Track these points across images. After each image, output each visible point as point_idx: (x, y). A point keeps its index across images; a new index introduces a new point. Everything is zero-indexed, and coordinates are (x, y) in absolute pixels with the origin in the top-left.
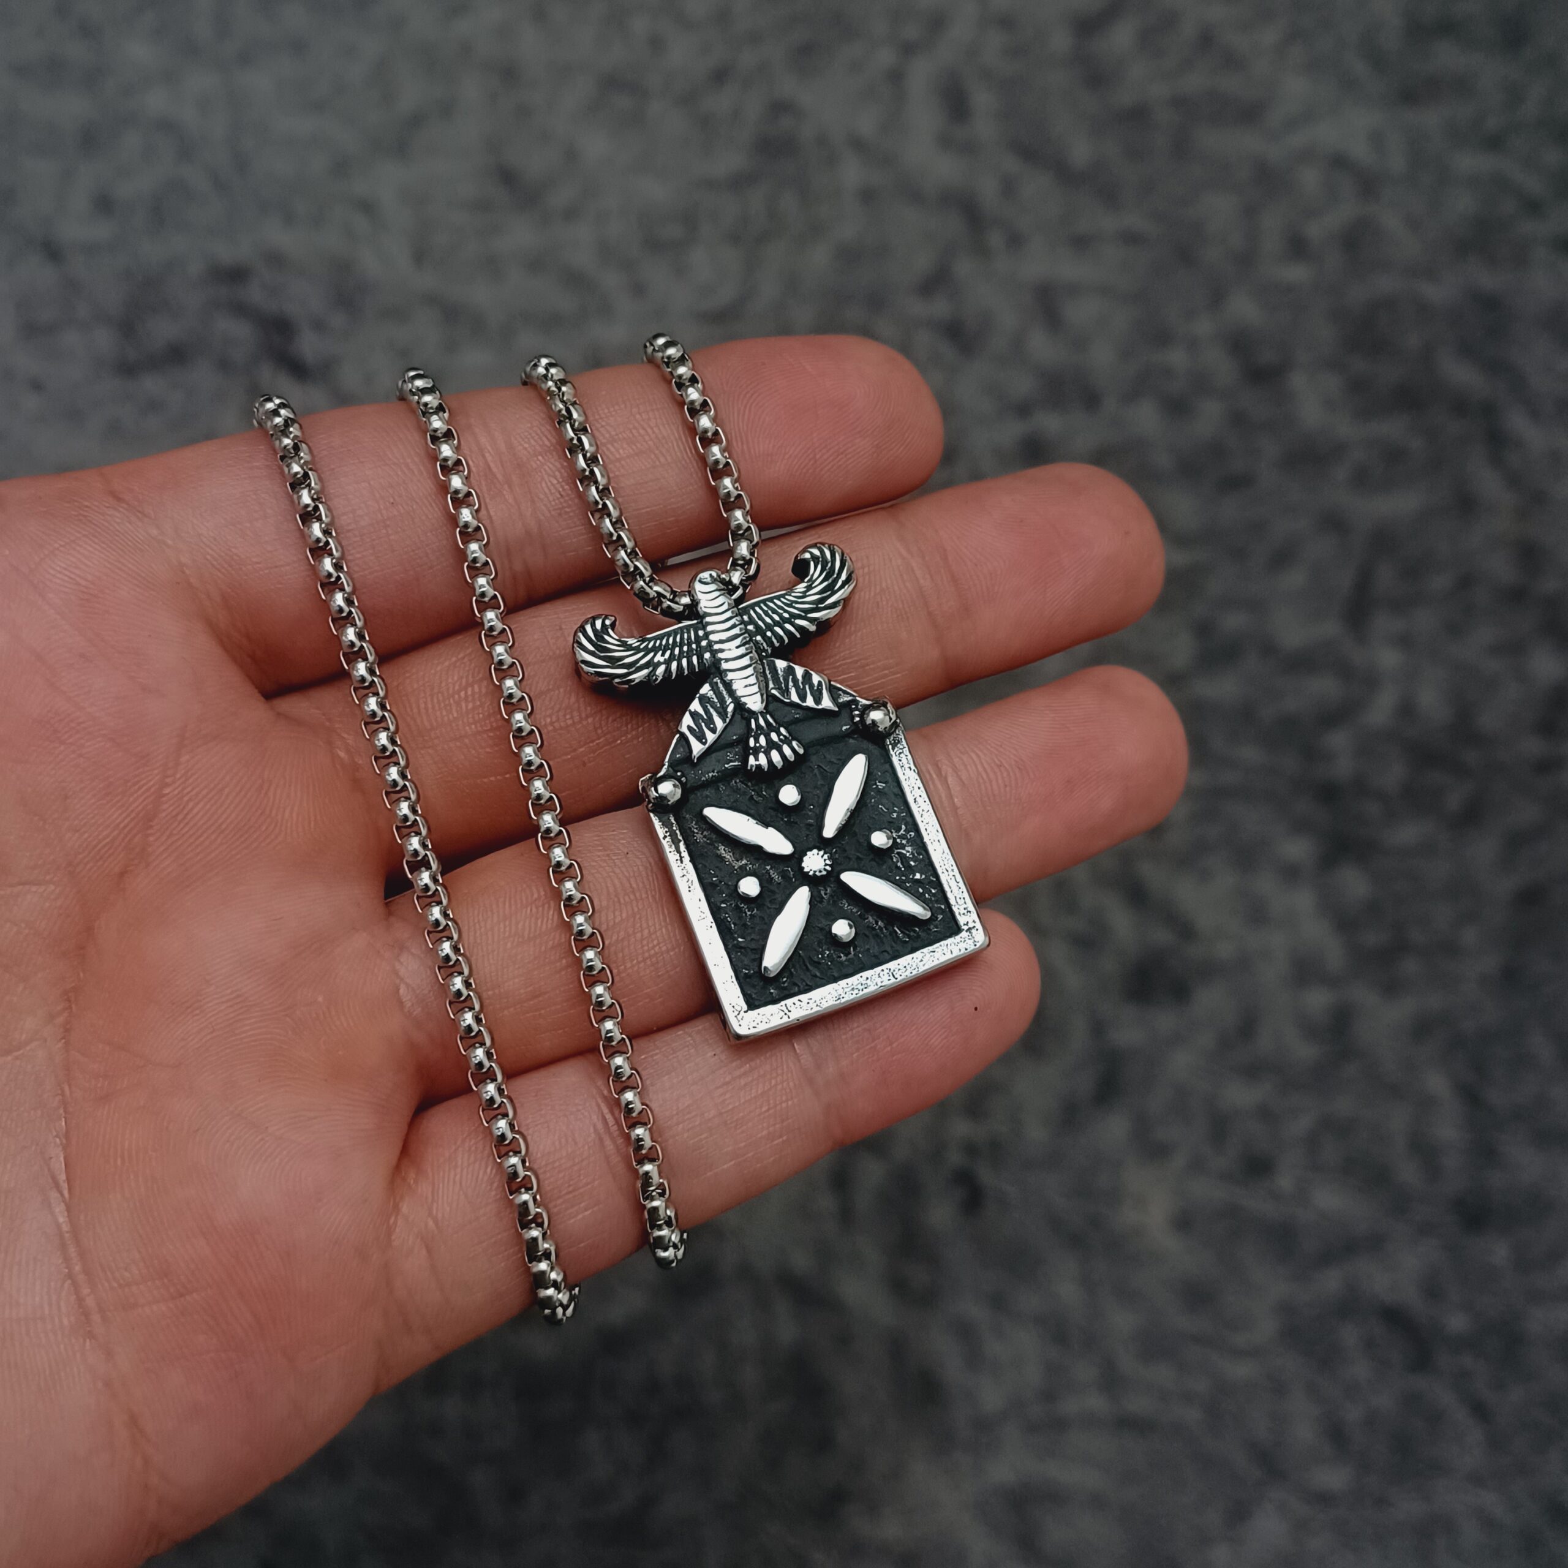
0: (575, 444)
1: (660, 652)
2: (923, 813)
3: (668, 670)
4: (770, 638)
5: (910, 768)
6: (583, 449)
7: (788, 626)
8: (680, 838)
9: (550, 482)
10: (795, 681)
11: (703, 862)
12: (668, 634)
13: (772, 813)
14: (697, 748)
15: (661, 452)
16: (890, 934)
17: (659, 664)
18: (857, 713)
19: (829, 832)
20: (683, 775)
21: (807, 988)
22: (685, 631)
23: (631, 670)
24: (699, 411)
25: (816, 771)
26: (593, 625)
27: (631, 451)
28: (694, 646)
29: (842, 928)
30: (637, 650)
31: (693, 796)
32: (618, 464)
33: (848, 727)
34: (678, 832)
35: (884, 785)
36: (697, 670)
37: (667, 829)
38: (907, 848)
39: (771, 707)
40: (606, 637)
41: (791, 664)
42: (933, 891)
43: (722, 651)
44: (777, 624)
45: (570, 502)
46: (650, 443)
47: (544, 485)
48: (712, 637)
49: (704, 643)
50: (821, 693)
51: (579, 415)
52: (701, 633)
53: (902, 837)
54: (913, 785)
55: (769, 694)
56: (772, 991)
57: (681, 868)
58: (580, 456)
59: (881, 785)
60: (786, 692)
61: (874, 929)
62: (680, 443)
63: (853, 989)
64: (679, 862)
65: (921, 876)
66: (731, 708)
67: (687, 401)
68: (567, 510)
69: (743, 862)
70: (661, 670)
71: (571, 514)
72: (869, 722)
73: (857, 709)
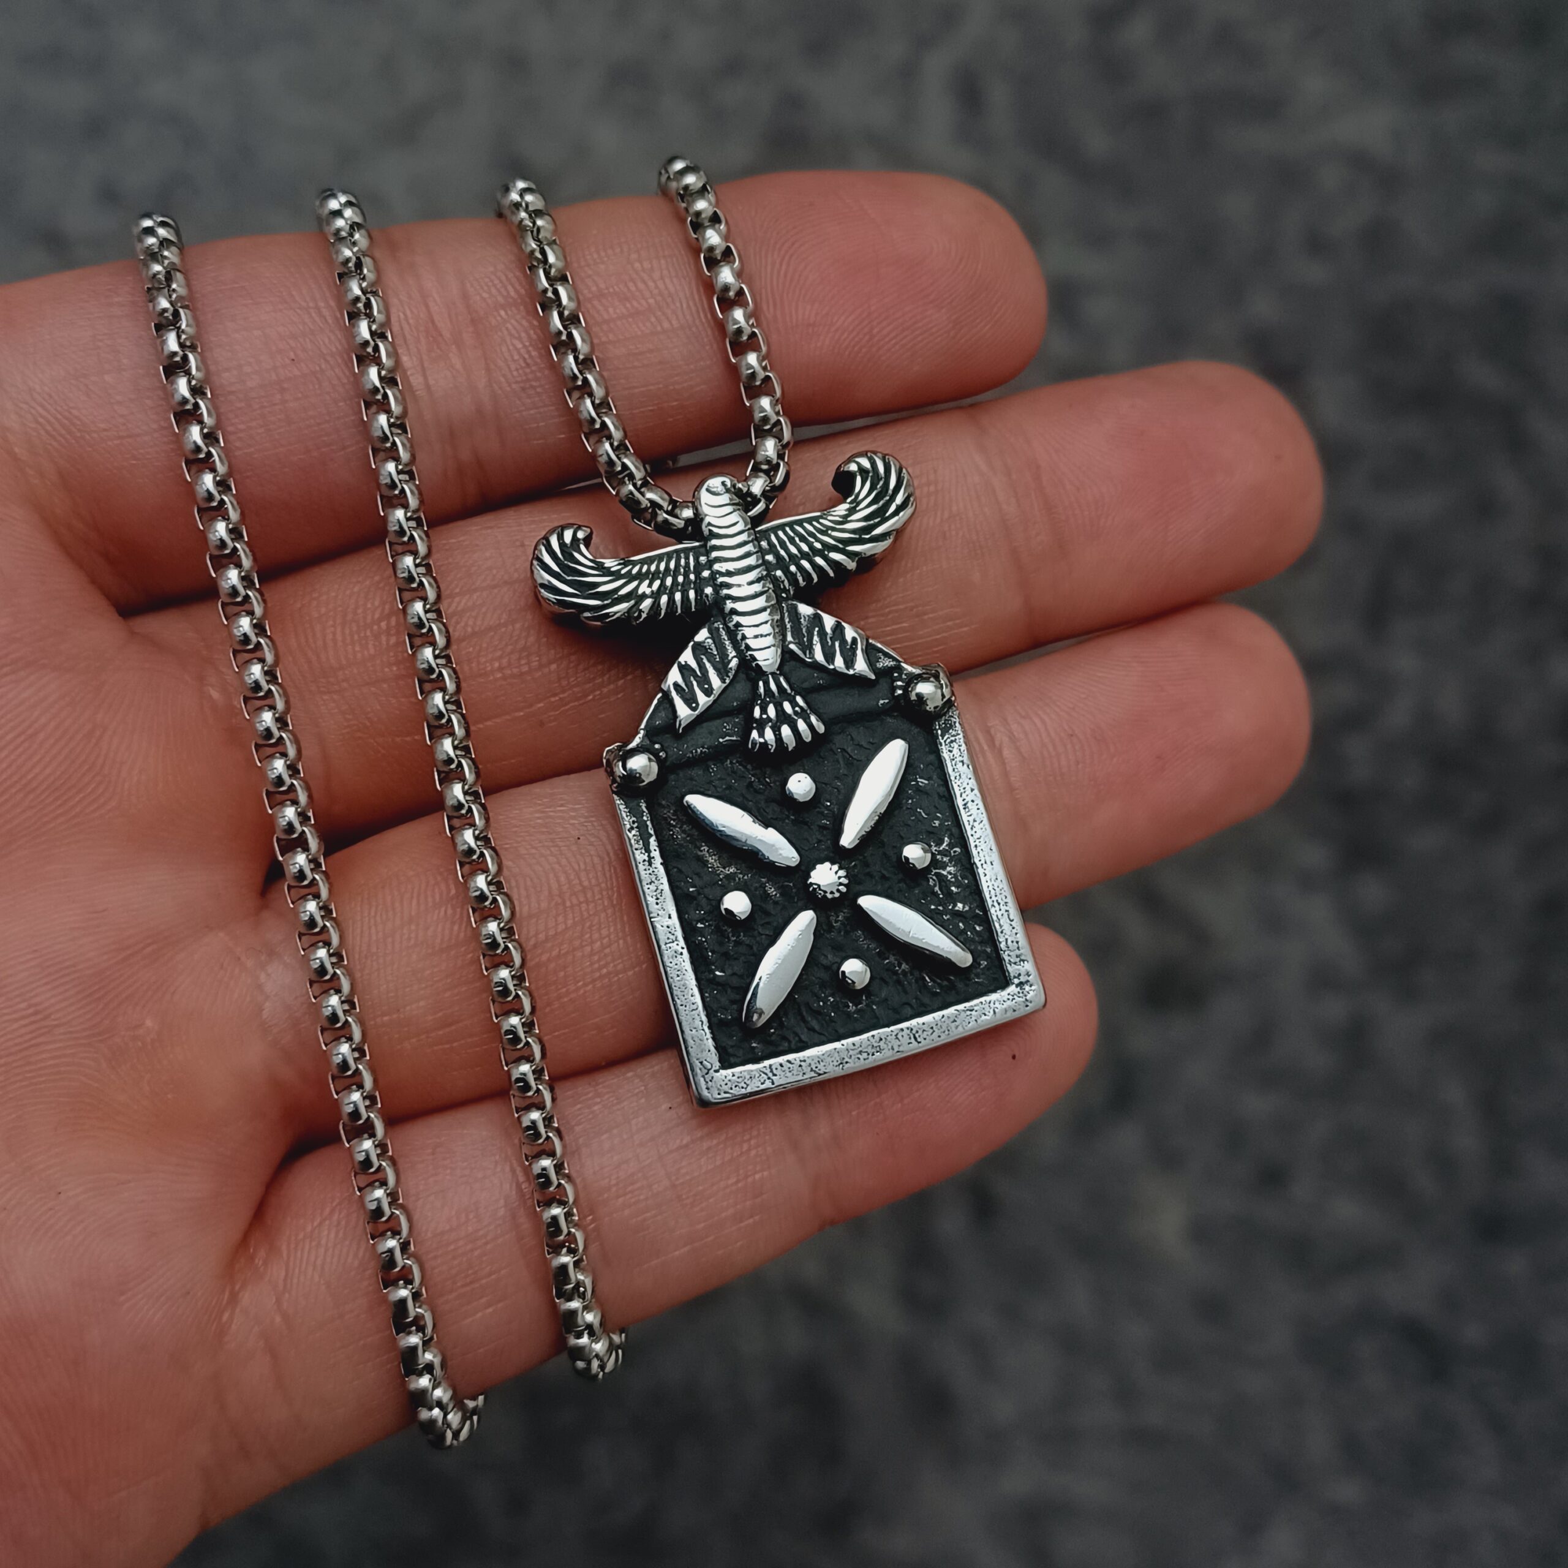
0: (550, 298)
1: (647, 582)
2: (976, 824)
3: (656, 606)
4: (794, 575)
5: (962, 762)
6: (560, 305)
7: (819, 560)
8: (652, 832)
9: (513, 345)
10: (822, 634)
11: (680, 866)
12: (660, 558)
13: (777, 808)
14: (683, 711)
15: (664, 314)
16: (916, 981)
17: (644, 596)
18: (899, 683)
19: (848, 838)
20: (662, 749)
21: (802, 1044)
22: (682, 555)
23: (606, 602)
24: (720, 261)
25: (839, 757)
26: (560, 537)
27: (624, 311)
28: (692, 577)
29: (854, 968)
30: (617, 576)
31: (672, 777)
32: (605, 327)
33: (886, 701)
34: (649, 823)
35: (926, 782)
36: (693, 610)
37: (634, 819)
38: (948, 869)
39: (786, 668)
40: (576, 555)
41: (819, 612)
42: (978, 928)
43: (729, 586)
44: (805, 556)
45: (539, 374)
46: (651, 301)
47: (504, 349)
48: (717, 567)
49: (706, 574)
50: (854, 655)
51: (557, 258)
52: (703, 559)
53: (944, 853)
54: (965, 785)
55: (785, 650)
56: (754, 1045)
57: (648, 872)
58: (555, 315)
59: (922, 782)
60: (808, 648)
61: (896, 973)
62: (691, 303)
63: (861, 1052)
64: (647, 863)
65: (964, 907)
66: (734, 663)
67: (705, 246)
68: (534, 384)
69: (731, 870)
70: (647, 603)
71: (539, 390)
72: (913, 697)
73: (900, 679)
